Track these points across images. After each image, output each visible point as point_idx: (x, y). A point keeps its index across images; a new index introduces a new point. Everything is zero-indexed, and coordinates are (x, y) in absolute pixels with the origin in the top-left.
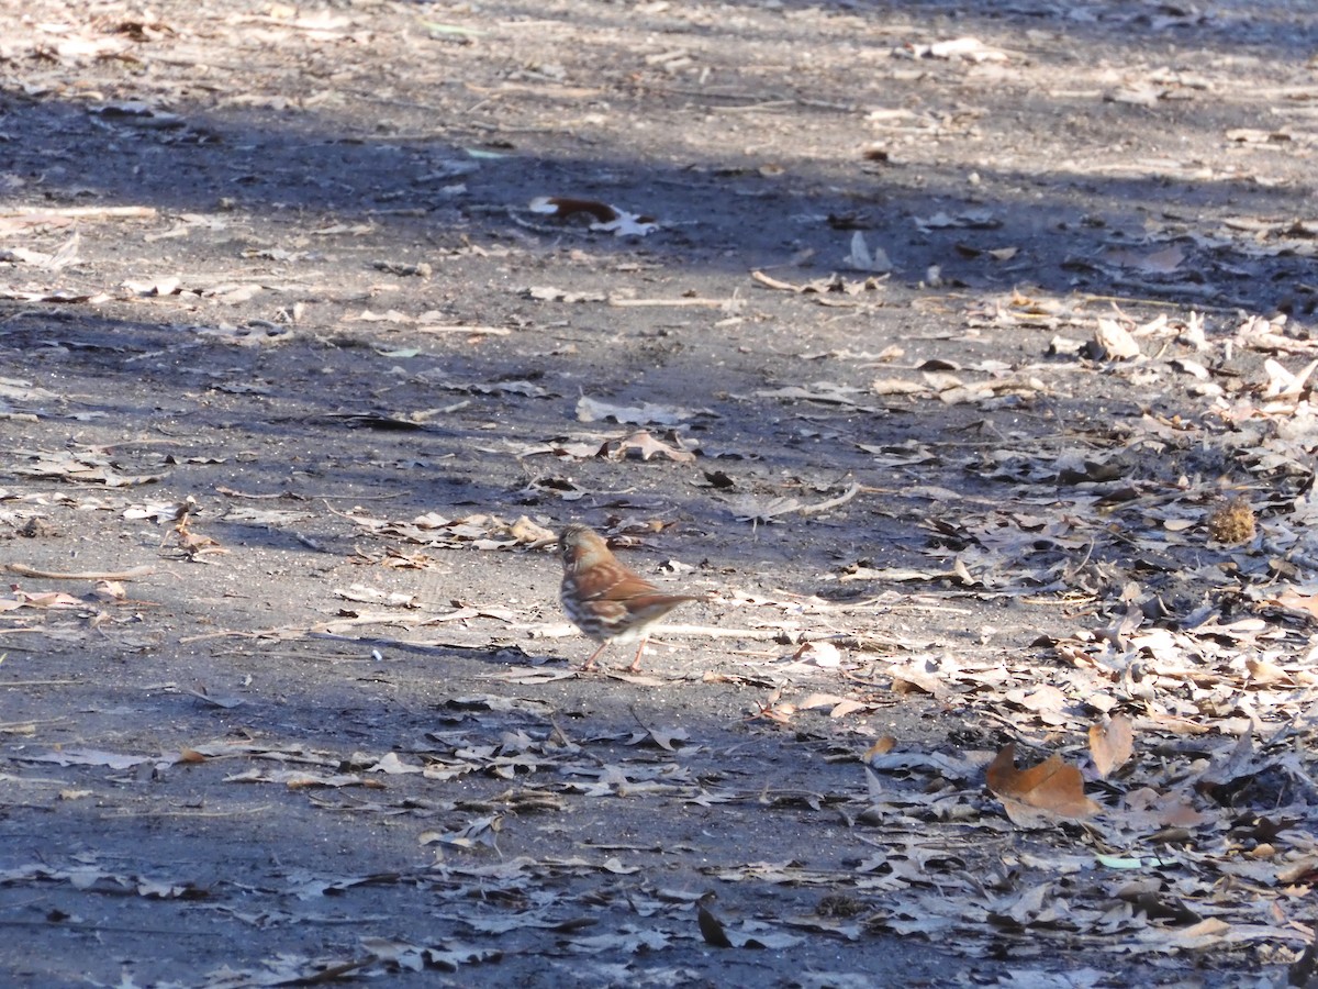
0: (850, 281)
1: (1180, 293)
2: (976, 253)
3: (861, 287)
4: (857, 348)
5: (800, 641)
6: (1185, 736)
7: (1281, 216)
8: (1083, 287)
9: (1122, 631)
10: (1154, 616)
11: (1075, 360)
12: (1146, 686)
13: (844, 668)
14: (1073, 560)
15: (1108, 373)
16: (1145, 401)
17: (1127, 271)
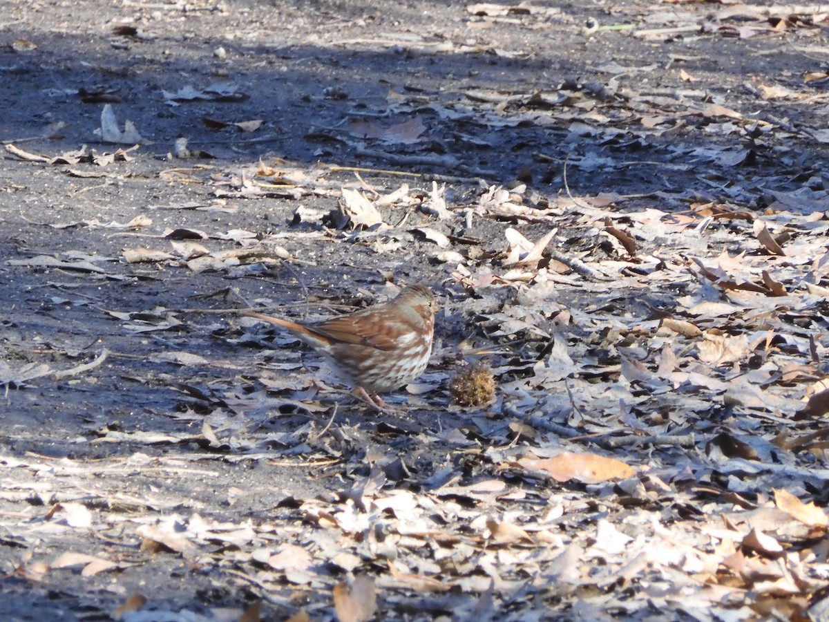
0: (100, 154)
1: (421, 163)
2: (223, 125)
3: (111, 158)
4: (106, 218)
5: (52, 502)
6: (427, 594)
7: (520, 88)
8: (327, 157)
9: (366, 492)
10: (396, 477)
11: (319, 229)
12: (389, 545)
13: (95, 528)
14: (317, 423)
15: (351, 241)
16: (388, 269)
17: (370, 142)
